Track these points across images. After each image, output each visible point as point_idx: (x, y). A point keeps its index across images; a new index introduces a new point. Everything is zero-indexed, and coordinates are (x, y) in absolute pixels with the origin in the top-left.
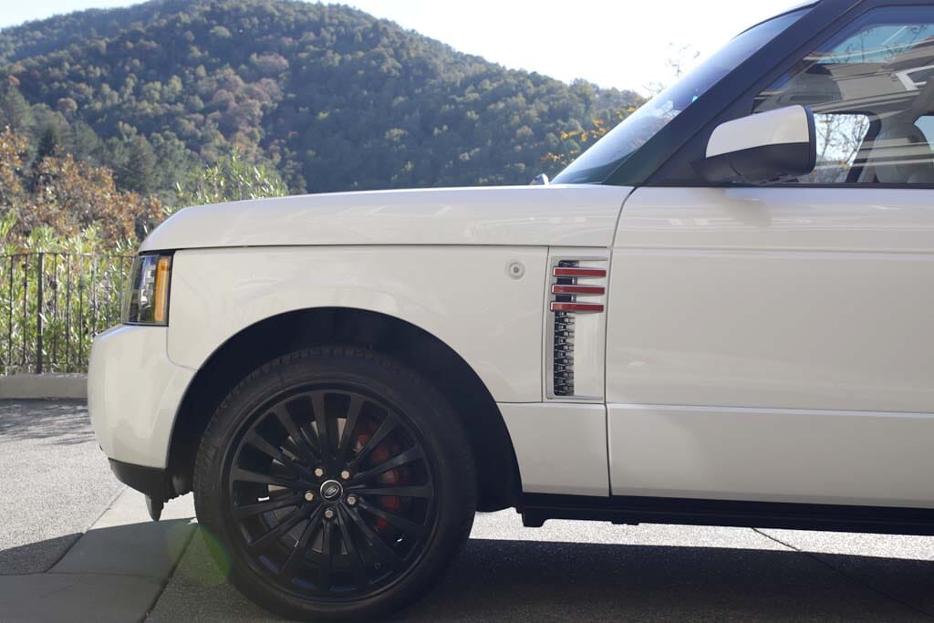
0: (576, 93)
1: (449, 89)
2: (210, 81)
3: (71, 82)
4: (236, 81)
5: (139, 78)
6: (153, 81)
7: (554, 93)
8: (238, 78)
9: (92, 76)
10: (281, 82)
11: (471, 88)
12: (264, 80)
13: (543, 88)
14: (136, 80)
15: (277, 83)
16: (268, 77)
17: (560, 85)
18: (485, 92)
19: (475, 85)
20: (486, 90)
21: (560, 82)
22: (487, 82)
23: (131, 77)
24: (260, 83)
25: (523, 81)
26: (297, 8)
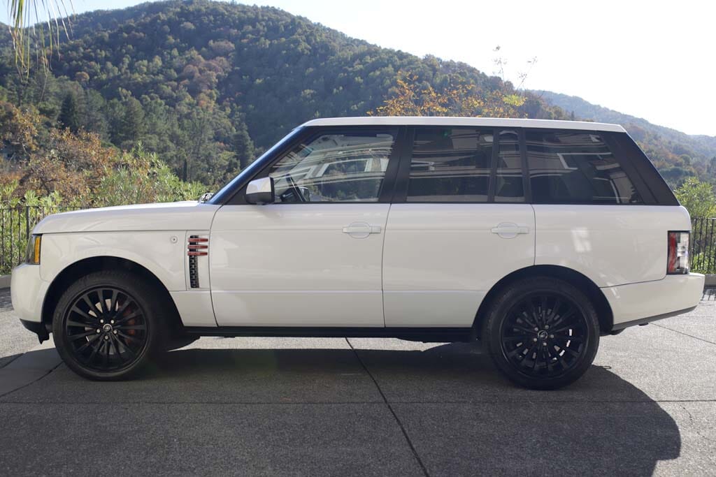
0: (427, 64)
1: (343, 63)
2: (181, 59)
3: (85, 61)
4: (199, 59)
5: (132, 58)
6: (142, 60)
7: (412, 64)
8: (200, 56)
9: (99, 56)
10: (230, 59)
11: (358, 61)
12: (218, 58)
13: (405, 61)
14: (130, 59)
15: (227, 60)
16: (221, 56)
17: (416, 59)
18: (367, 64)
19: (361, 60)
20: (368, 63)
21: (416, 57)
22: (369, 57)
23: (127, 57)
24: (216, 60)
25: (392, 57)
26: (240, 10)
